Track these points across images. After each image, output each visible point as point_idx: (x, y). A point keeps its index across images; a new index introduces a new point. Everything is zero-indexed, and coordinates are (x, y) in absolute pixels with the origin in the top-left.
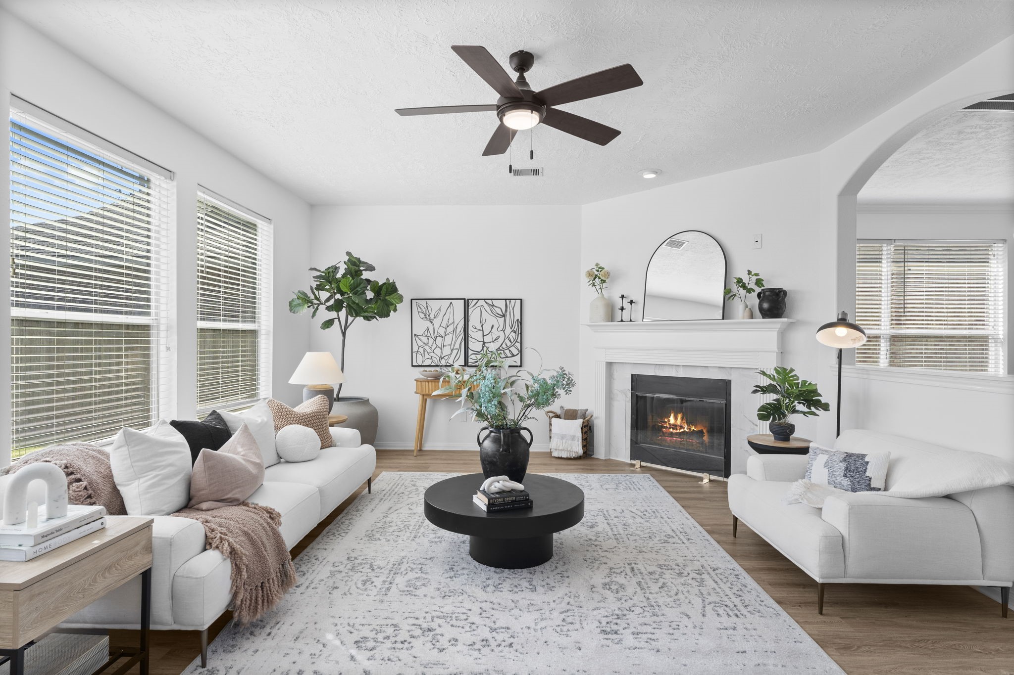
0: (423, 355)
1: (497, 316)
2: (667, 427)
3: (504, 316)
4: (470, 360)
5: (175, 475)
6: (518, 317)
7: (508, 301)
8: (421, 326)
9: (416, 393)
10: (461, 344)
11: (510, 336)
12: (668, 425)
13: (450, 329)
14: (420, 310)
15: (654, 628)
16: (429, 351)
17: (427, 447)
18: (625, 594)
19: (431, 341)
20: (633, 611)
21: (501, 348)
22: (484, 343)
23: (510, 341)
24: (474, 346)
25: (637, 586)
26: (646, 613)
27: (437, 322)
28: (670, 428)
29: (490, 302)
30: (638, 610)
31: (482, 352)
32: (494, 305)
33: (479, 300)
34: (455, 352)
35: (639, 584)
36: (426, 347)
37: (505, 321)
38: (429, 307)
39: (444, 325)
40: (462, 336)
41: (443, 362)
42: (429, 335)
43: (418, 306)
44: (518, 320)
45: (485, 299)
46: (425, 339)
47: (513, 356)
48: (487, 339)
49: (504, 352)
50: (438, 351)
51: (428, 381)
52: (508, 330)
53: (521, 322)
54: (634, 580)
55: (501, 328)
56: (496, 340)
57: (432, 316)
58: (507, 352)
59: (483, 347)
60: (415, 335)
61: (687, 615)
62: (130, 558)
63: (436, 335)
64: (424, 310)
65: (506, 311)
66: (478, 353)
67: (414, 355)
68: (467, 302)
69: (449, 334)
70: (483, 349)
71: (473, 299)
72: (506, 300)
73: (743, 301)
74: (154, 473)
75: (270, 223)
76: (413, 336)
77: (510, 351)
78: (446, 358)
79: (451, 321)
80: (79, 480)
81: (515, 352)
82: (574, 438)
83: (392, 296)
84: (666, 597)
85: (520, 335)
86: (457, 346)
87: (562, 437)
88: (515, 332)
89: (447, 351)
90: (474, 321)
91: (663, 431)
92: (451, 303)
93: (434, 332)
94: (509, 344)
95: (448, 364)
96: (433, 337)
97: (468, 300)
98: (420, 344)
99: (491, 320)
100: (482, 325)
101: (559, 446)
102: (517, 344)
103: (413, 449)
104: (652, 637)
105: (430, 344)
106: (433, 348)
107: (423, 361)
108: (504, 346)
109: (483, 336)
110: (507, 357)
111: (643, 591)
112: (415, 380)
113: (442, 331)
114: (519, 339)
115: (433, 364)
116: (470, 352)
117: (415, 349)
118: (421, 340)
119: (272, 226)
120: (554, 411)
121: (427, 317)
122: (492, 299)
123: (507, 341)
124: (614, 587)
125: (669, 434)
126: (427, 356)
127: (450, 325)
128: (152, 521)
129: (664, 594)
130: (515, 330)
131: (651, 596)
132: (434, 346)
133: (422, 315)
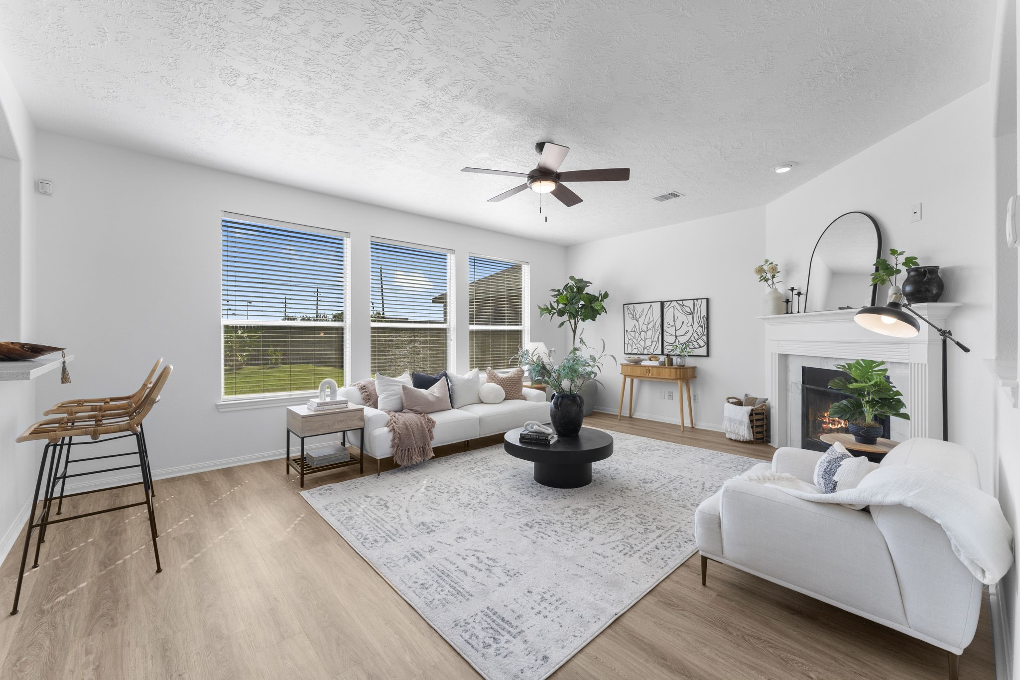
0: (632, 346)
1: (687, 313)
2: (826, 422)
3: (692, 313)
4: (665, 350)
5: (396, 395)
6: (704, 313)
7: (695, 301)
8: (630, 324)
9: (621, 374)
10: (658, 337)
11: (698, 330)
12: (827, 421)
13: (650, 326)
14: (629, 312)
16: (636, 342)
17: (637, 415)
19: (637, 335)
21: (690, 340)
22: (676, 336)
23: (698, 335)
24: (669, 339)
27: (641, 320)
28: (829, 424)
29: (680, 302)
31: (675, 344)
32: (684, 305)
33: (672, 301)
34: (654, 343)
35: (601, 516)
36: (634, 340)
37: (693, 317)
38: (635, 310)
39: (646, 323)
40: (660, 331)
41: (646, 352)
42: (636, 331)
43: (628, 309)
44: (704, 316)
45: (676, 301)
46: (633, 334)
47: (700, 347)
48: (678, 333)
49: (693, 344)
50: (642, 343)
51: (630, 365)
52: (696, 325)
53: (707, 318)
55: (690, 324)
56: (685, 334)
57: (638, 316)
58: (695, 344)
59: (675, 340)
60: (627, 331)
62: (352, 420)
63: (641, 331)
64: (632, 312)
65: (694, 309)
66: (671, 344)
67: (626, 345)
68: (662, 304)
69: (650, 329)
70: (675, 342)
71: (667, 301)
72: (694, 300)
73: (894, 284)
74: (385, 393)
75: (528, 265)
76: (625, 331)
77: (697, 342)
78: (648, 348)
79: (651, 319)
80: (367, 392)
81: (702, 344)
82: (741, 423)
83: (595, 304)
84: (601, 528)
85: (706, 329)
86: (656, 339)
87: (731, 420)
88: (702, 327)
89: (648, 343)
90: (668, 319)
91: (823, 427)
92: (651, 305)
93: (639, 329)
94: (697, 337)
95: (649, 353)
96: (638, 332)
97: (664, 302)
98: (630, 337)
99: (681, 317)
100: (675, 322)
101: (727, 429)
102: (703, 337)
103: (618, 414)
105: (637, 337)
106: (639, 341)
107: (632, 350)
108: (692, 338)
109: (676, 330)
110: (695, 348)
112: (621, 364)
113: (645, 328)
114: (705, 333)
115: (639, 353)
116: (665, 344)
117: (626, 342)
118: (630, 334)
119: (529, 266)
120: (738, 397)
121: (634, 317)
122: (682, 300)
123: (695, 334)
125: (828, 430)
126: (634, 347)
127: (651, 322)
128: (363, 408)
129: (604, 526)
130: (702, 325)
131: (592, 524)
132: (640, 339)
133: (631, 316)
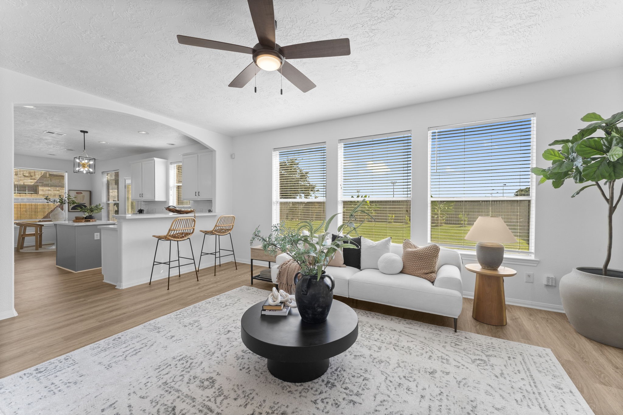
15: (160, 375)
18: (195, 383)
20: (180, 376)
25: (193, 396)
26: (171, 380)
30: (178, 378)
35: (193, 399)
54: (199, 400)
61: (143, 398)
84: (166, 403)
104: (158, 370)
111: (185, 394)
124: (206, 383)
129: (169, 404)
131: (177, 394)
